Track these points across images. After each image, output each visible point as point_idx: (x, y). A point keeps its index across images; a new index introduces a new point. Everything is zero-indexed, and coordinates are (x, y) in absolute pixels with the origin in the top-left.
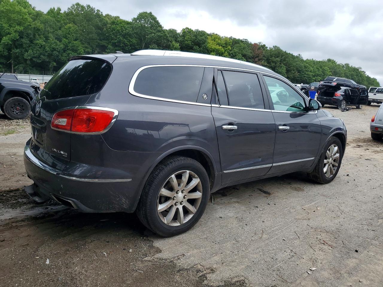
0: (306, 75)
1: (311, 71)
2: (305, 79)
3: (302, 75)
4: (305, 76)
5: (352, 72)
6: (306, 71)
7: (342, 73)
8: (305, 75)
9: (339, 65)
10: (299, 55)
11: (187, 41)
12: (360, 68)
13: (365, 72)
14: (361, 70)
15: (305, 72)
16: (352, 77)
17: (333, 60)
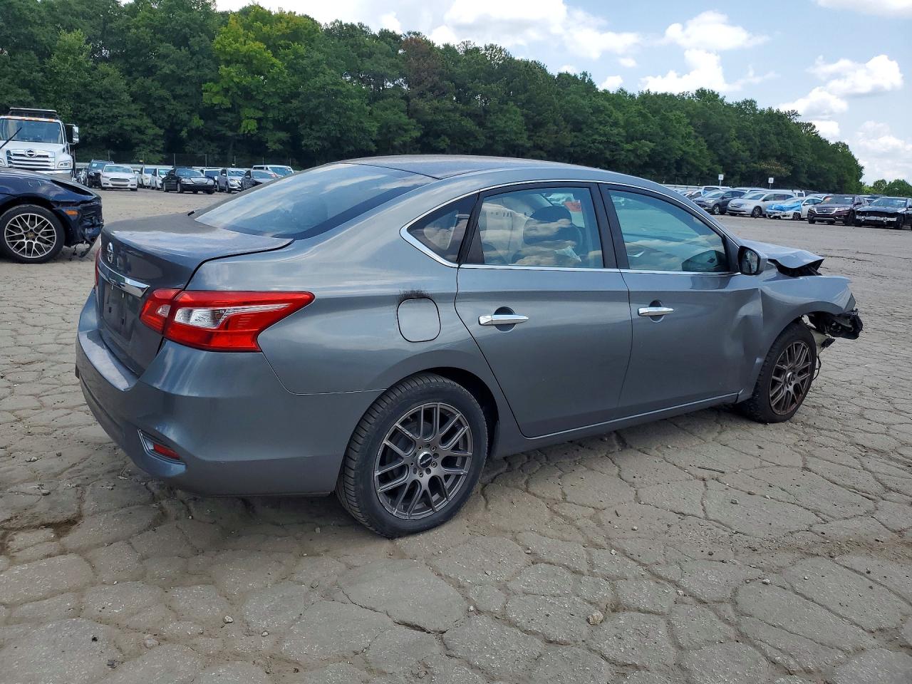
0: (601, 135)
1: (615, 124)
2: (598, 149)
3: (588, 135)
4: (596, 139)
5: (764, 126)
6: (600, 123)
7: (730, 127)
8: (596, 137)
9: (729, 106)
10: (585, 74)
11: (137, 28)
12: (795, 114)
13: (814, 127)
14: (799, 120)
15: (595, 127)
16: (762, 139)
17: (713, 93)
